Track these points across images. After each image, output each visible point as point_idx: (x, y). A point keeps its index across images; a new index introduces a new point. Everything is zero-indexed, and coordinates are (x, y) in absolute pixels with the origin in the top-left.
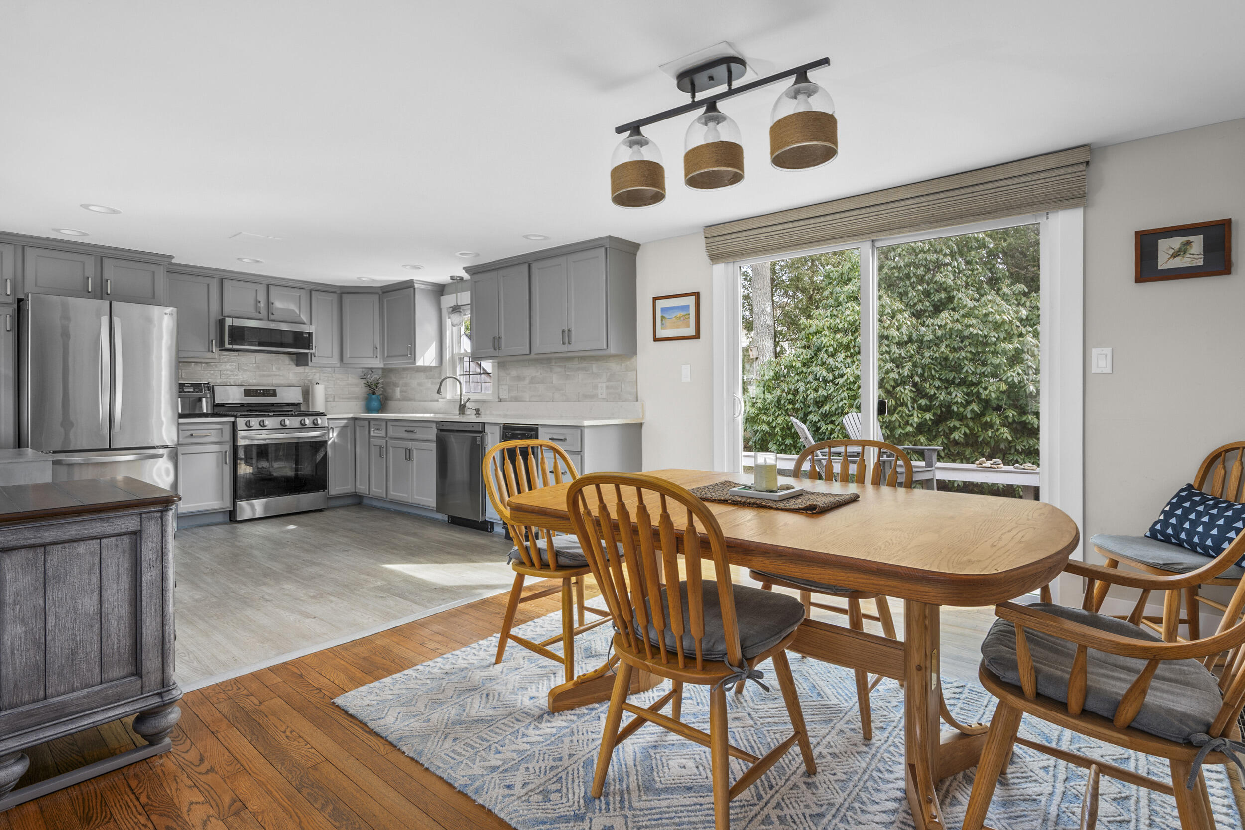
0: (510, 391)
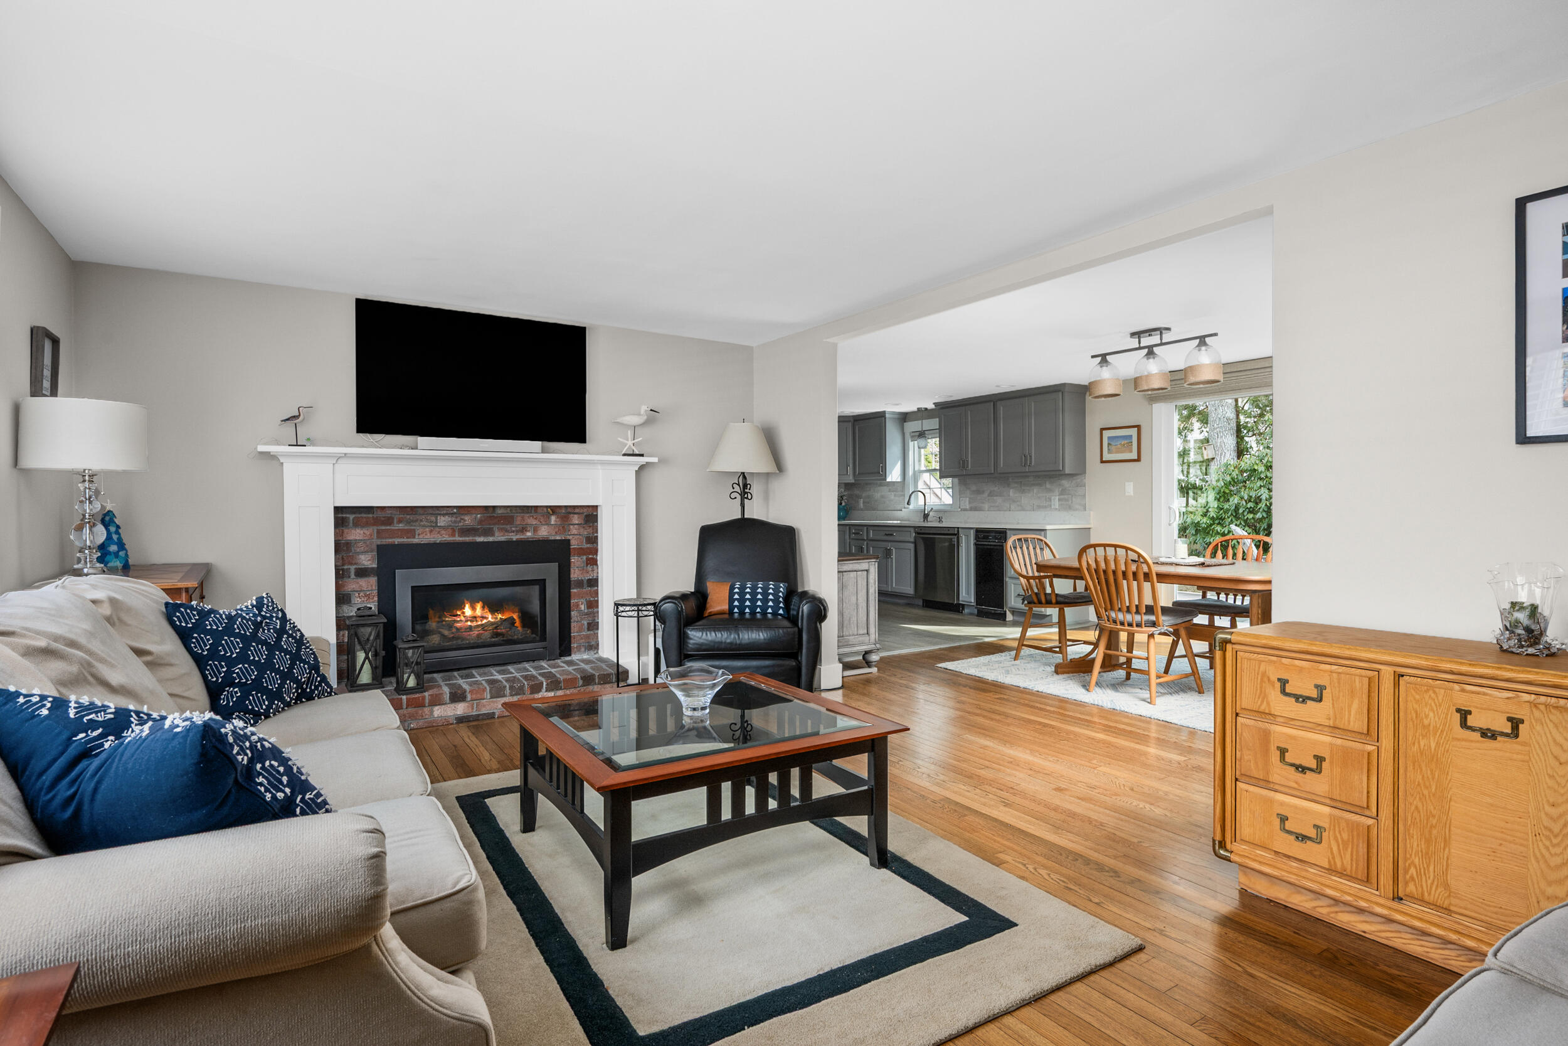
0: (970, 503)
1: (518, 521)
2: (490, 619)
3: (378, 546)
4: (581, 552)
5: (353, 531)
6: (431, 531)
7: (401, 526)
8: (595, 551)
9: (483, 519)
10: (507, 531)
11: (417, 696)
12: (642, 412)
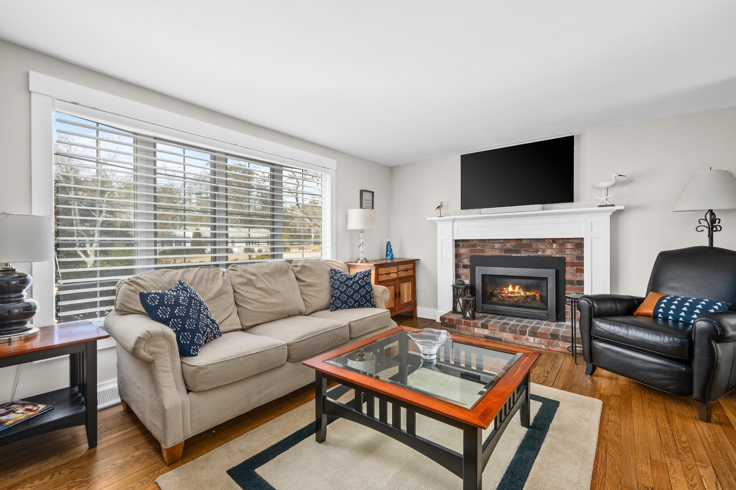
1: (534, 246)
2: (522, 294)
3: (470, 256)
4: (572, 264)
5: (462, 249)
6: (492, 250)
7: (479, 248)
8: (582, 265)
9: (515, 245)
10: (528, 251)
11: (469, 321)
12: (613, 177)
